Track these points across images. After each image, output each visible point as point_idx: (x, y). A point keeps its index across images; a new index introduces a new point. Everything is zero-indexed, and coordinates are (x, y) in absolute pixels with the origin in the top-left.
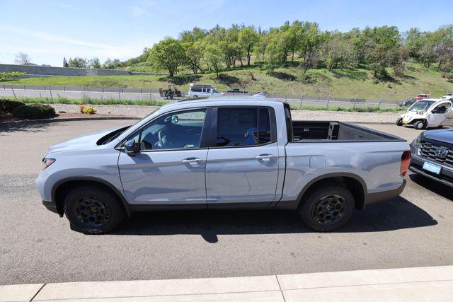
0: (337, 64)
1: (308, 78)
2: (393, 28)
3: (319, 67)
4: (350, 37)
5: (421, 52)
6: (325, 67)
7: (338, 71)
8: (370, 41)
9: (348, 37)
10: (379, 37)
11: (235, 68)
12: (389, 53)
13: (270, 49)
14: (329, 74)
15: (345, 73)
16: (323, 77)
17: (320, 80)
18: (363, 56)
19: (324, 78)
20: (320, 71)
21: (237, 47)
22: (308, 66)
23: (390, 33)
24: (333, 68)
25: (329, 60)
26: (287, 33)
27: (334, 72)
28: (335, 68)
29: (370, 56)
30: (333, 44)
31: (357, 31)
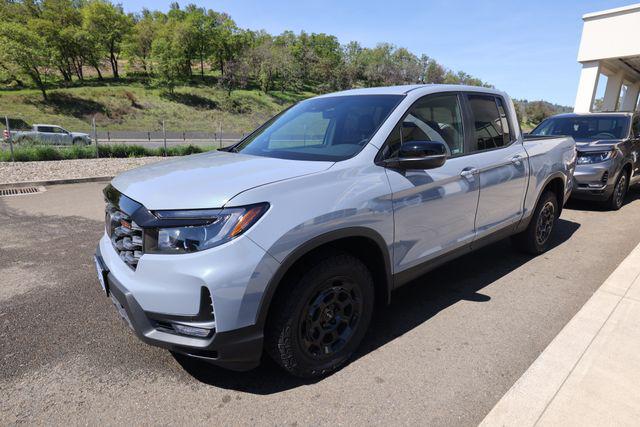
0: (274, 83)
1: (236, 104)
2: (332, 38)
3: (249, 88)
4: (284, 44)
5: (367, 73)
6: (258, 87)
7: (278, 93)
8: (311, 53)
9: (281, 43)
10: (320, 49)
11: (82, 83)
12: (336, 71)
13: (159, 50)
14: (267, 99)
15: (288, 97)
16: (259, 102)
17: (255, 108)
18: (307, 73)
19: (262, 104)
20: (253, 93)
21: (83, 38)
22: (231, 84)
23: (330, 43)
24: (270, 89)
25: (263, 76)
26: (186, 25)
27: (273, 96)
28: (273, 89)
29: (316, 74)
30: (261, 50)
31: (292, 36)
